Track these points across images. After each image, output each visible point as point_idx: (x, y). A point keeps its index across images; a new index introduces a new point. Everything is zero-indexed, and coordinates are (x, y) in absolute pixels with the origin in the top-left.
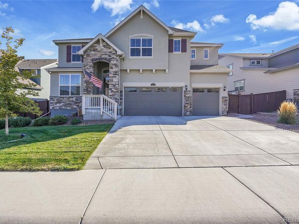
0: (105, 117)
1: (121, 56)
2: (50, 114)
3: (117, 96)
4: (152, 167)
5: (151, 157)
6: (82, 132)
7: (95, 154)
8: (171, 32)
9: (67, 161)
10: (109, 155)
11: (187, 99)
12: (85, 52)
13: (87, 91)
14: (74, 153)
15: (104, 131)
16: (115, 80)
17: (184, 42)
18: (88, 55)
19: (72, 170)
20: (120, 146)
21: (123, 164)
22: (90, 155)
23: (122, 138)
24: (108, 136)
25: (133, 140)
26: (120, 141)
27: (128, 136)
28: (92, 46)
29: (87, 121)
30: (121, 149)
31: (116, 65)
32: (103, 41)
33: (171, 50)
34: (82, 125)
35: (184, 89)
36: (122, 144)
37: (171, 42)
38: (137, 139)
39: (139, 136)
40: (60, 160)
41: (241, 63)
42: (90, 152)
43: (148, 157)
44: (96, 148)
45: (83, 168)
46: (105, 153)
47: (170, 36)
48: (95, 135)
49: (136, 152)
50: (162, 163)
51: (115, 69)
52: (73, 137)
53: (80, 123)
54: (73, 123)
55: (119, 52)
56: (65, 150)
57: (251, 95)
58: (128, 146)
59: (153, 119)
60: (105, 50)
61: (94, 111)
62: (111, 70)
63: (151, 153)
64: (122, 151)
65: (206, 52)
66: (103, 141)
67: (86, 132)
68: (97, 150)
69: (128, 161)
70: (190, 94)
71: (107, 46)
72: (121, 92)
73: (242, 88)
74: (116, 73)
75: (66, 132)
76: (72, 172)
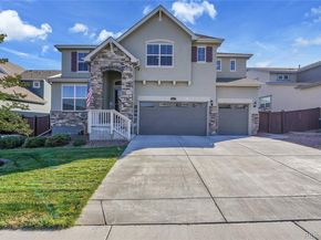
0: (115, 137)
1: (135, 64)
2: (50, 132)
3: (131, 112)
4: (185, 221)
5: (180, 201)
6: (84, 158)
7: (97, 194)
8: (194, 38)
9: (52, 209)
10: (117, 196)
11: (213, 115)
12: (93, 58)
13: (95, 105)
14: (67, 194)
15: (113, 156)
16: (128, 92)
17: (210, 50)
18: (96, 63)
19: (56, 227)
20: (134, 180)
21: (138, 214)
22: (89, 196)
23: (137, 167)
24: (118, 164)
25: (152, 171)
26: (134, 172)
27: (146, 164)
28: (100, 52)
29: (93, 142)
30: (136, 186)
31: (130, 75)
32: (115, 46)
33: (194, 59)
34: (86, 147)
35: (209, 105)
36: (137, 176)
37: (194, 49)
38: (157, 168)
39: (160, 164)
40: (42, 206)
41: (268, 78)
42: (91, 192)
43: (176, 201)
44: (100, 183)
45: (76, 222)
46: (113, 193)
47: (194, 42)
48: (101, 162)
49: (157, 191)
50: (199, 214)
51: (128, 80)
52: (71, 165)
53: (84, 144)
54: (75, 145)
55: (134, 60)
56: (55, 188)
57: (282, 113)
58: (145, 180)
59: (174, 139)
60: (117, 57)
61: (102, 129)
62: (123, 81)
63: (178, 192)
64: (137, 190)
65: (233, 63)
66: (112, 171)
67: (90, 157)
68: (101, 186)
69: (146, 209)
70: (216, 111)
71: (119, 52)
72: (136, 107)
73: (268, 105)
74: (129, 84)
75: (63, 158)
76: (56, 233)
